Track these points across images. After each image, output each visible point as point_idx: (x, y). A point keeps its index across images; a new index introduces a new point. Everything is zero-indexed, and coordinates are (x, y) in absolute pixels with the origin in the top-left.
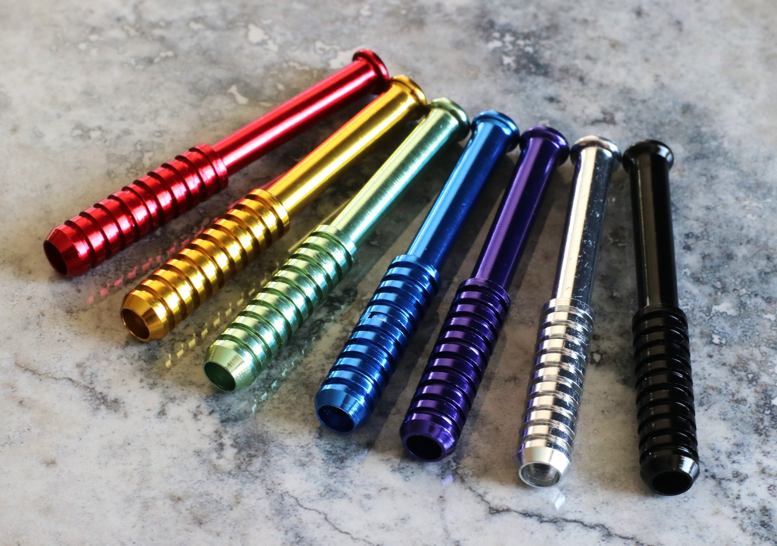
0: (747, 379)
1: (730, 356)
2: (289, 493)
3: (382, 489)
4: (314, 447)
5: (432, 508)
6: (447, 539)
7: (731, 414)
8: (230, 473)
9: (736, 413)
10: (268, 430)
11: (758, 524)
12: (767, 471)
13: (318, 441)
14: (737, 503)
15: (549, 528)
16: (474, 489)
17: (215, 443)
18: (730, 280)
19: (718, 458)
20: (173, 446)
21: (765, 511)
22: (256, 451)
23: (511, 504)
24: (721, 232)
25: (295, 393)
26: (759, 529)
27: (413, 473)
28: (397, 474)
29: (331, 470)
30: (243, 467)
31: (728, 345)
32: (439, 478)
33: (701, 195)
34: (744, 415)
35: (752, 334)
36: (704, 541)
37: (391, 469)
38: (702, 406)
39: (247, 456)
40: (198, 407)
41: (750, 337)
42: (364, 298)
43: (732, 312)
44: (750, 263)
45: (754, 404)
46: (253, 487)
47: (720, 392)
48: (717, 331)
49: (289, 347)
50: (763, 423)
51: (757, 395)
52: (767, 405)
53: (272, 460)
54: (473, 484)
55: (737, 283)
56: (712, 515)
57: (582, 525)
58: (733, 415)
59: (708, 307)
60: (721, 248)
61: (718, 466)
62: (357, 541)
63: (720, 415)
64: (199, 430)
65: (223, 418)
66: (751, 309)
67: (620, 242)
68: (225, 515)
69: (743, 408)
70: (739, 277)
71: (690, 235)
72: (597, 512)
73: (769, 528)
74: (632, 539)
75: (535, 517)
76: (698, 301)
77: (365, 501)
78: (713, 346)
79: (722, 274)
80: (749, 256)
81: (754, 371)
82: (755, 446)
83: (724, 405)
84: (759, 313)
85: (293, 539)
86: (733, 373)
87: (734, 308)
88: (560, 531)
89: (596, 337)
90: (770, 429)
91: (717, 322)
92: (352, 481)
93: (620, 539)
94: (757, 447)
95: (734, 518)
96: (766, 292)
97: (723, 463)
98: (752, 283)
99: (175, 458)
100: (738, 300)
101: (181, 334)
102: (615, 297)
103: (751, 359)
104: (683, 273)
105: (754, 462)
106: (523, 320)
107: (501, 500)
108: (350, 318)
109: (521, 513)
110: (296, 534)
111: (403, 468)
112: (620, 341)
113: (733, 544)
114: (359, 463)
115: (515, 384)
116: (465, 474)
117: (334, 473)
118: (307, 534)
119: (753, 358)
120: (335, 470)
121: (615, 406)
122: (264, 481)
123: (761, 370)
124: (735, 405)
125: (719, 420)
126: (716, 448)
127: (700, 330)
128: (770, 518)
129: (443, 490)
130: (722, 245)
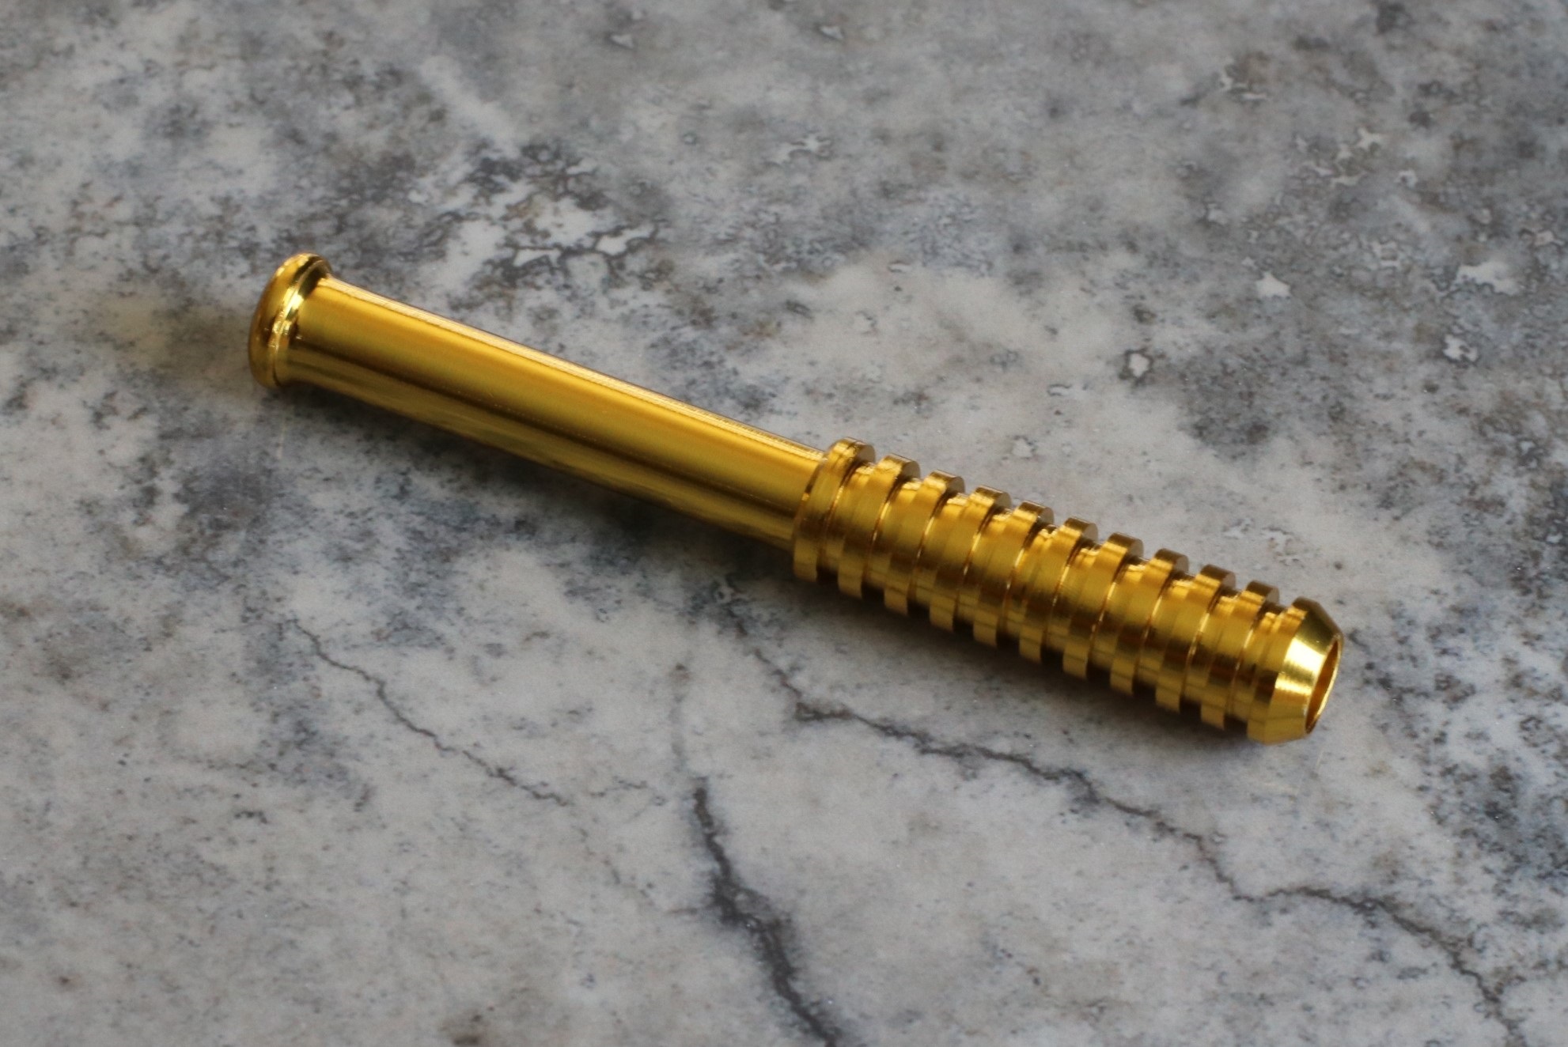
0: (1515, 452)
1: (1482, 393)
2: (300, 624)
3: (536, 634)
4: (382, 518)
5: (652, 692)
6: (677, 769)
7: (1459, 535)
8: (159, 562)
9: (1471, 532)
10: (272, 466)
11: (1481, 808)
12: (1527, 681)
13: (395, 504)
14: (1436, 752)
15: (940, 771)
16: (767, 656)
17: (135, 487)
18: (1516, 208)
19: (1406, 638)
20: (29, 483)
21: (1504, 778)
22: (236, 514)
23: (857, 704)
24: (1514, 89)
26: (1481, 821)
27: (618, 602)
28: (580, 603)
29: (413, 577)
30: (196, 550)
31: (1483, 365)
32: (685, 621)
34: (1493, 539)
35: (1549, 343)
36: (1333, 836)
37: (565, 589)
38: (1387, 508)
39: (211, 526)
40: (110, 396)
41: (1542, 352)
42: (573, 170)
45: (1524, 515)
46: (212, 600)
47: (1440, 477)
48: (1461, 327)
49: (361, 272)
50: (1536, 565)
51: (1534, 494)
52: (1557, 521)
53: (271, 539)
54: (766, 643)
55: (1534, 215)
56: (1366, 775)
57: (1025, 770)
58: (1464, 538)
59: (1446, 269)
60: (1506, 126)
61: (1401, 658)
62: (449, 754)
63: (1430, 533)
64: (101, 452)
65: (166, 429)
66: (1557, 282)
67: (1250, 90)
68: (129, 661)
69: (1492, 522)
70: (1541, 201)
71: (1434, 89)
72: (1071, 741)
73: (1506, 822)
74: (1148, 814)
75: (911, 738)
76: (1423, 251)
77: (487, 661)
78: (1442, 364)
79: (1497, 189)
81: (1537, 435)
82: (1506, 618)
83: (1444, 510)
85: (288, 735)
86: (1482, 433)
87: (1514, 276)
88: (966, 778)
89: (1145, 316)
90: (1555, 580)
91: (1464, 307)
92: (462, 609)
93: (1118, 812)
94: (1513, 620)
95: (1422, 789)
97: (1416, 653)
99: (29, 514)
100: (1528, 257)
101: (97, 217)
102: (1214, 223)
103: (1536, 405)
104: (1398, 180)
105: (1497, 656)
106: (967, 257)
107: (831, 690)
108: (530, 216)
109: (875, 726)
110: (300, 723)
111: (597, 590)
112: (1206, 330)
113: (1407, 852)
114: (489, 568)
115: (918, 412)
116: (750, 618)
117: (420, 586)
118: (326, 727)
119: (1540, 402)
120: (425, 579)
121: (1164, 488)
122: (242, 590)
123: (1558, 436)
124: (1473, 515)
125: (1426, 546)
126: (1405, 614)
127: (1416, 322)
128: (1513, 797)
129: (689, 652)
130: (1510, 120)
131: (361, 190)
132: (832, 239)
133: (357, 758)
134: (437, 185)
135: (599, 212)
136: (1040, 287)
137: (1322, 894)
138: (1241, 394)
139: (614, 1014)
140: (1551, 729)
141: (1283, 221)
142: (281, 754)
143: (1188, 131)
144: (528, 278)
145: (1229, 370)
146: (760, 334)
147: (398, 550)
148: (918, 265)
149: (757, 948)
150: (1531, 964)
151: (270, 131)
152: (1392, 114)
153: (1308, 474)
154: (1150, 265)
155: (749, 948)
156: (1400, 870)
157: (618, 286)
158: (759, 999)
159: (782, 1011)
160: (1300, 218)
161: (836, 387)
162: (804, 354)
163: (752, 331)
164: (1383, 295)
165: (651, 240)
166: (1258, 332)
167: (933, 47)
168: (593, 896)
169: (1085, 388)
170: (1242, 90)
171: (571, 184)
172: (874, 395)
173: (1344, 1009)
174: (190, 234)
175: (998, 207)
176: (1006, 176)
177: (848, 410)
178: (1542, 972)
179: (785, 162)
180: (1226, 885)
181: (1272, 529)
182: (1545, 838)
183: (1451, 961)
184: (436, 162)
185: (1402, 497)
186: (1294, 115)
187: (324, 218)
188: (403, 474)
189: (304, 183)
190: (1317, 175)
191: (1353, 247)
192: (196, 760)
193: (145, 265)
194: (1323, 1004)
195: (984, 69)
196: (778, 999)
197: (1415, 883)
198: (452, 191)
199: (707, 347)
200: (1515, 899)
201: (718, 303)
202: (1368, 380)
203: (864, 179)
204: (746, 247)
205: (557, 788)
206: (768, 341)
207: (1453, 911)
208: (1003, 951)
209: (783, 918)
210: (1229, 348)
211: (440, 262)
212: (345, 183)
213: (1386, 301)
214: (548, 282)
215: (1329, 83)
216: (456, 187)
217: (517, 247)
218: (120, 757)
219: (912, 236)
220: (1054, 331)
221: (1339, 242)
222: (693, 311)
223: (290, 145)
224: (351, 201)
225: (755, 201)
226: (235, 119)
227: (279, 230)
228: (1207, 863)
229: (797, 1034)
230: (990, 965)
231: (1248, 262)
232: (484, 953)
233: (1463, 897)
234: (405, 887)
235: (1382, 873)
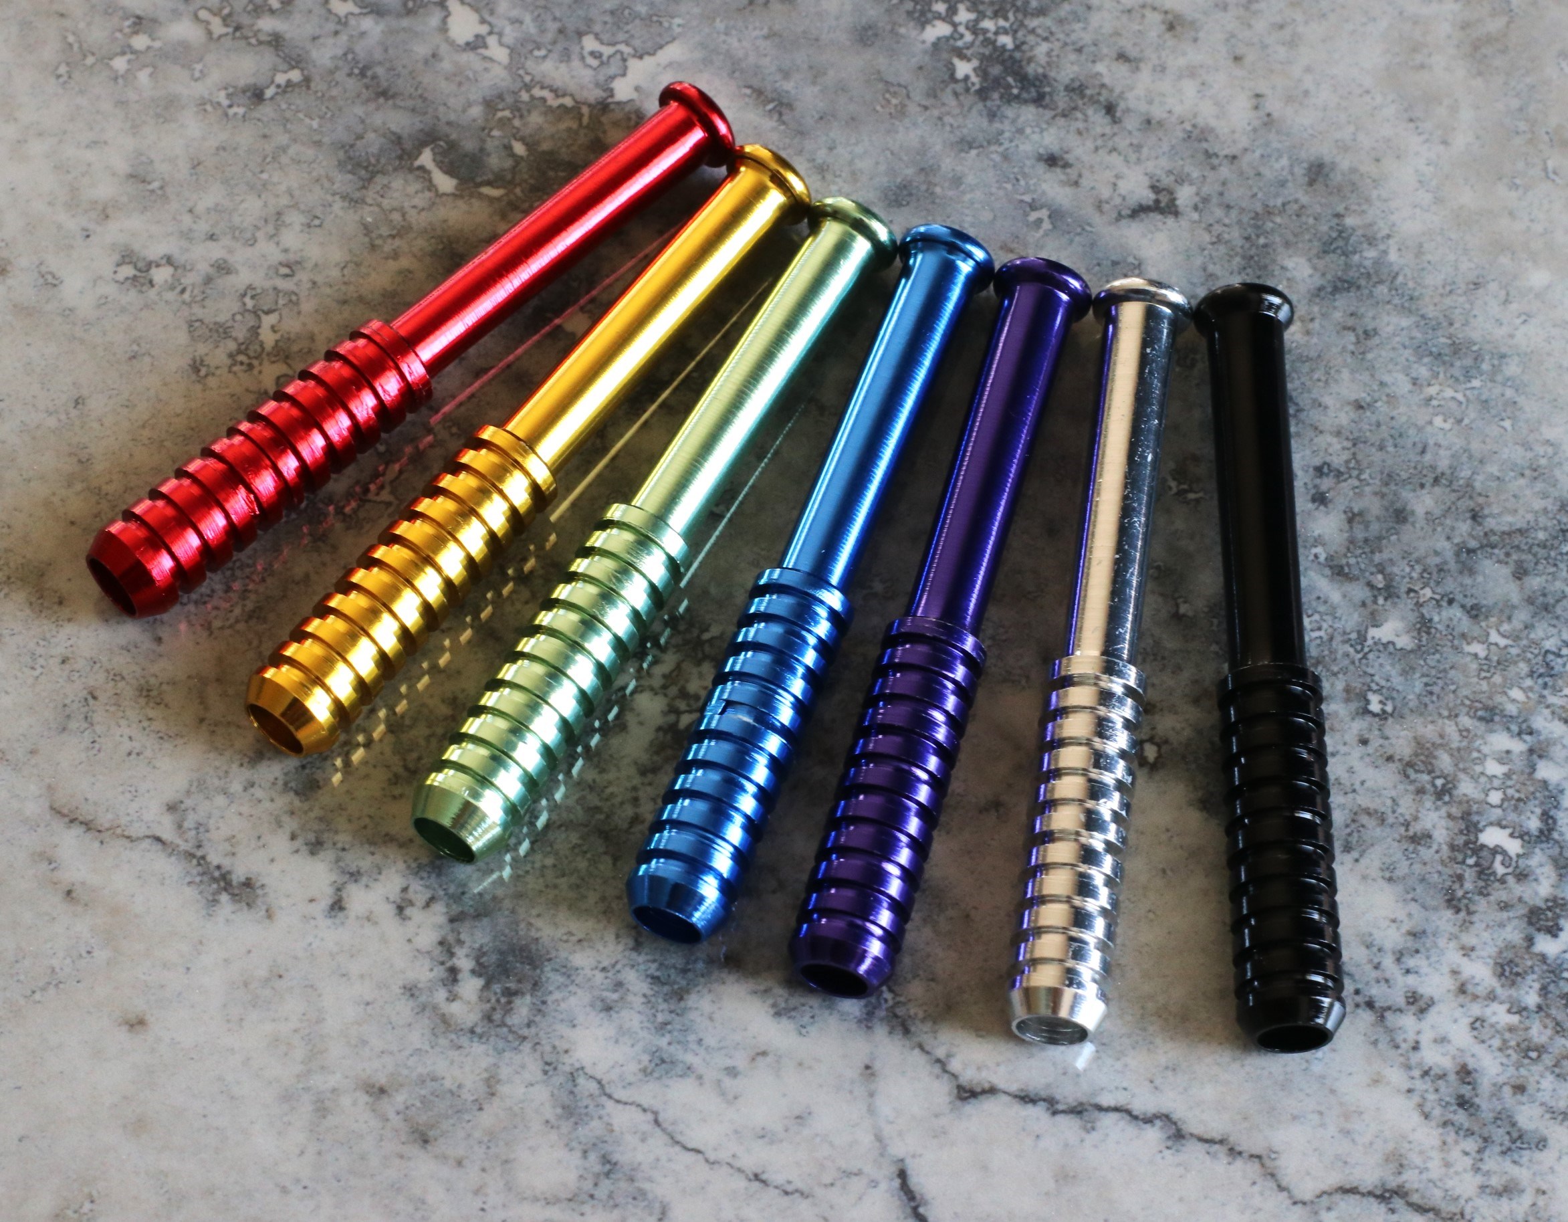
0: (1432, 789)
1: (1401, 740)
2: (586, 1071)
3: (758, 1054)
4: (627, 969)
5: (851, 1092)
7: (1403, 868)
8: (472, 1031)
9: (1411, 864)
10: (538, 935)
11: (1453, 1101)
12: (1470, 988)
13: (634, 955)
14: (1415, 1058)
15: (1068, 1126)
16: (927, 1048)
17: (442, 968)
18: (1400, 569)
19: (1379, 963)
20: (362, 976)
21: (1465, 1073)
22: (519, 981)
23: (998, 1078)
25: (585, 852)
26: (1455, 1112)
27: (813, 1017)
28: (784, 1021)
29: (660, 1018)
30: (497, 1016)
31: (1398, 715)
32: (863, 1027)
34: (1428, 868)
35: (1443, 688)
36: (1353, 1140)
37: (772, 1012)
38: (1349, 852)
39: (503, 994)
40: (405, 890)
41: (1438, 697)
42: (706, 636)
43: (1405, 641)
44: (1439, 529)
45: (1446, 843)
46: (518, 1059)
47: (1382, 820)
48: (1377, 684)
50: (1462, 886)
51: (1451, 824)
52: (1471, 846)
53: (550, 999)
54: (925, 1036)
55: (1415, 575)
56: (1369, 1085)
57: (1128, 1118)
58: (1407, 871)
59: (1359, 632)
60: (1383, 496)
61: (1378, 981)
62: (716, 1166)
63: (1382, 870)
64: (409, 941)
65: (452, 913)
66: (1441, 633)
67: (1191, 490)
68: (469, 1122)
69: (1426, 853)
70: (1418, 561)
71: (1325, 470)
72: (1156, 1088)
73: (1472, 1110)
74: (1221, 1142)
75: (1042, 1103)
76: (1340, 619)
77: (728, 1082)
78: (1369, 718)
79: (1385, 555)
80: (1437, 512)
81: (1446, 772)
82: (1447, 935)
83: (1389, 848)
84: (1456, 642)
85: (598, 1168)
86: (1407, 777)
87: (1408, 632)
88: (1088, 1132)
89: (1149, 707)
90: (1477, 898)
91: (1376, 664)
92: (701, 1040)
93: (1200, 1145)
94: (1453, 937)
95: (1409, 1091)
96: (1469, 594)
97: (1388, 975)
98: (1442, 574)
99: (368, 1004)
100: (1416, 614)
102: (1184, 615)
103: (1441, 745)
104: (1311, 557)
105: (1446, 970)
106: (1010, 674)
107: (979, 1069)
108: (681, 682)
109: (1016, 1096)
110: (604, 1157)
111: (795, 1009)
112: (1194, 714)
113: (1407, 1146)
114: (713, 1002)
115: (998, 818)
116: (910, 1017)
117: (666, 1024)
118: (623, 1157)
119: (1444, 742)
120: (669, 1018)
121: (1187, 859)
122: (538, 1047)
123: (1460, 770)
124: (1411, 849)
125: (1381, 882)
126: (1375, 943)
127: (1344, 684)
128: (1474, 1089)
129: (872, 1053)
130: (1384, 490)
133: (650, 1180)
137: (1352, 1191)
140: (1492, 1026)
156: (1405, 1162)
170: (1186, 491)
171: (707, 648)
172: (963, 808)
174: (432, 735)
175: (1024, 625)
179: (861, 607)
180: (1285, 1194)
182: (1501, 1120)
185: (1358, 841)
192: (536, 1199)
193: (406, 768)
197: (1417, 1171)
200: (1487, 1174)
205: (799, 1184)
207: (1447, 1191)
211: (623, 734)
213: (1320, 668)
217: (678, 713)
218: (481, 1205)
228: (1269, 1177)
233: (1451, 1178)
235: (1392, 1167)
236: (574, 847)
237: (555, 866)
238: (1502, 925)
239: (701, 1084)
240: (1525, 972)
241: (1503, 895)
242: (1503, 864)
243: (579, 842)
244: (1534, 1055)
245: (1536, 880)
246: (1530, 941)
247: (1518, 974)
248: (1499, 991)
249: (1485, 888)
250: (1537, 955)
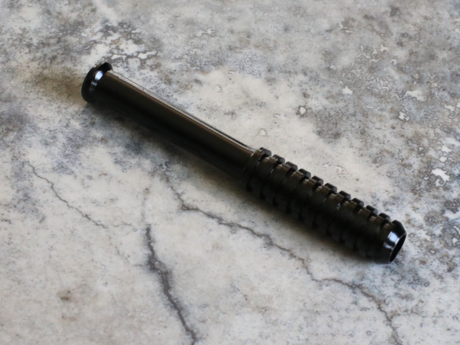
0: (417, 150)
1: (409, 131)
2: (30, 163)
3: (103, 174)
4: (60, 133)
5: (137, 196)
7: (396, 174)
9: (400, 174)
10: (28, 113)
12: (412, 222)
13: (64, 129)
15: (224, 230)
16: (174, 188)
18: (427, 75)
22: (14, 127)
23: (201, 206)
24: (431, 38)
25: (58, 90)
26: (392, 264)
28: (118, 166)
29: (67, 152)
31: (410, 122)
32: (150, 175)
33: (424, 7)
34: (407, 177)
35: (432, 118)
36: (345, 264)
37: (114, 161)
38: (375, 163)
39: (6, 129)
41: (429, 120)
42: (134, 32)
43: (421, 98)
44: (447, 65)
45: (417, 170)
46: (3, 152)
47: (393, 155)
48: (405, 110)
49: (63, 56)
50: (420, 186)
51: (421, 164)
52: (428, 173)
53: (24, 135)
54: (175, 184)
55: (432, 78)
57: (251, 233)
58: (398, 175)
59: (403, 91)
60: (427, 49)
62: (71, 208)
63: (387, 172)
66: (437, 99)
67: (348, 29)
69: (407, 171)
70: (435, 73)
71: (406, 35)
72: (267, 225)
73: (400, 265)
74: (288, 251)
75: (216, 219)
76: (396, 85)
77: (87, 181)
78: (398, 121)
79: (422, 68)
80: (448, 59)
81: (425, 146)
82: (408, 201)
83: (393, 166)
84: (442, 104)
85: (21, 197)
86: (408, 143)
87: (423, 96)
88: (232, 233)
89: (307, 96)
90: (425, 191)
91: (407, 103)
92: (81, 164)
93: (279, 249)
94: (410, 203)
96: (453, 89)
98: (443, 80)
100: (429, 90)
102: (332, 69)
103: (426, 136)
104: (391, 62)
105: (404, 213)
106: (253, 72)
107: (194, 201)
108: (118, 44)
109: (206, 214)
110: (25, 194)
111: (124, 162)
112: (325, 102)
113: (368, 271)
114: (91, 152)
115: (232, 118)
116: (171, 176)
117: (69, 155)
118: (33, 196)
119: (427, 136)
120: (70, 153)
121: (306, 150)
122: (13, 150)
123: (431, 146)
124: (402, 168)
125: (385, 177)
126: (376, 197)
127: (391, 107)
128: (403, 258)
129: (150, 185)
130: (428, 47)
131: (67, 31)
132: (212, 61)
133: (42, 206)
134: (91, 32)
135: (140, 45)
136: (275, 83)
137: (339, 281)
138: (333, 123)
139: (112, 295)
140: (418, 237)
141: (353, 71)
142: (18, 203)
143: (327, 40)
144: (115, 63)
145: (331, 115)
146: (185, 88)
147: (63, 143)
148: (238, 72)
149: (160, 279)
150: (403, 310)
151: (41, 9)
152: (391, 42)
153: (351, 150)
154: (310, 80)
155: (157, 279)
156: (365, 276)
157: (143, 69)
158: (158, 295)
159: (165, 300)
160: (359, 71)
161: (207, 107)
162: (198, 96)
163: (183, 87)
164: (381, 97)
165: (155, 56)
166: (341, 104)
167: (251, 6)
168: (110, 258)
169: (285, 116)
170: (346, 29)
171: (133, 36)
172: (218, 111)
173: (342, 318)
174: (12, 38)
175: (265, 57)
176: (268, 48)
177: (210, 115)
178: (406, 313)
179: (200, 36)
180: (310, 275)
181: (338, 166)
182: (412, 271)
183: (378, 307)
184: (91, 24)
185: (380, 161)
186: (361, 38)
187: (54, 38)
188: (68, 120)
189: (49, 26)
190: (366, 58)
191: (374, 81)
194: (336, 316)
195: (266, 14)
196: (164, 296)
197: (369, 281)
198: (95, 34)
199: (168, 91)
200: (400, 289)
201: (174, 78)
202: (374, 123)
203: (224, 44)
204: (184, 61)
205: (103, 223)
206: (188, 91)
207: (380, 291)
208: (237, 289)
209: (169, 271)
210: (331, 109)
211: (88, 56)
212: (62, 28)
213: (383, 99)
214: (121, 65)
215: (373, 30)
216: (96, 33)
217: (113, 54)
219: (237, 63)
220: (277, 97)
221: (370, 79)
222: (165, 79)
223: (46, 14)
224: (63, 34)
225: (189, 47)
226: (30, 5)
227: (40, 41)
228: (305, 268)
229: (169, 307)
230: (232, 292)
231: (341, 82)
232: (74, 272)
233: (384, 287)
234: (51, 248)
235: (359, 277)
236: (54, 88)
237: (44, 92)
238: (433, 203)
239: (75, 179)
240: (438, 222)
241: (437, 194)
242: (439, 182)
243: (57, 86)
244: (433, 252)
245: (452, 191)
246: (443, 212)
247: (434, 222)
248: (425, 226)
249: (430, 189)
250: (445, 217)
